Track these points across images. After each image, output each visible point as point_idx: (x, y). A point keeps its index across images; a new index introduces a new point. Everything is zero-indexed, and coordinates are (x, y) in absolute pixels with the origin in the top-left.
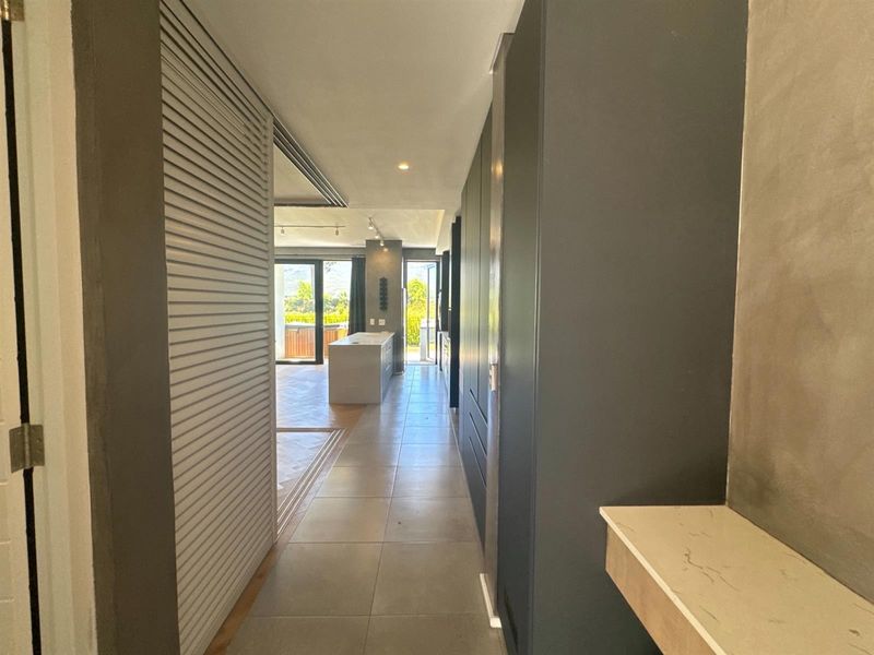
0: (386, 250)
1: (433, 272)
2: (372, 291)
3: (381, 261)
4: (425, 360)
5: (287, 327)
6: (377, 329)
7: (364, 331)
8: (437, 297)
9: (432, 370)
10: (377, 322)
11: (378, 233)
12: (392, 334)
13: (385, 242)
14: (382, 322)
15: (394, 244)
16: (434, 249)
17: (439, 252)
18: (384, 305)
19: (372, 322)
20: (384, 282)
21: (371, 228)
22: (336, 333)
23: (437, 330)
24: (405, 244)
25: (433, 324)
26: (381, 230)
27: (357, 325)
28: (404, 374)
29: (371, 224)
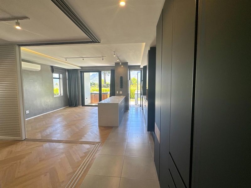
0: (122, 66)
1: (139, 74)
2: (117, 81)
3: (121, 70)
4: (137, 105)
5: (91, 93)
6: (119, 95)
7: (115, 96)
8: (141, 83)
9: (139, 109)
10: (119, 92)
11: (118, 59)
12: (125, 97)
13: (122, 63)
14: (121, 92)
15: (125, 64)
16: (140, 66)
17: (142, 67)
18: (121, 87)
19: (117, 92)
20: (121, 78)
21: (115, 56)
22: (107, 95)
23: (141, 95)
24: (130, 64)
25: (139, 92)
26: (120, 58)
27: (113, 94)
28: (129, 111)
29: (114, 54)
